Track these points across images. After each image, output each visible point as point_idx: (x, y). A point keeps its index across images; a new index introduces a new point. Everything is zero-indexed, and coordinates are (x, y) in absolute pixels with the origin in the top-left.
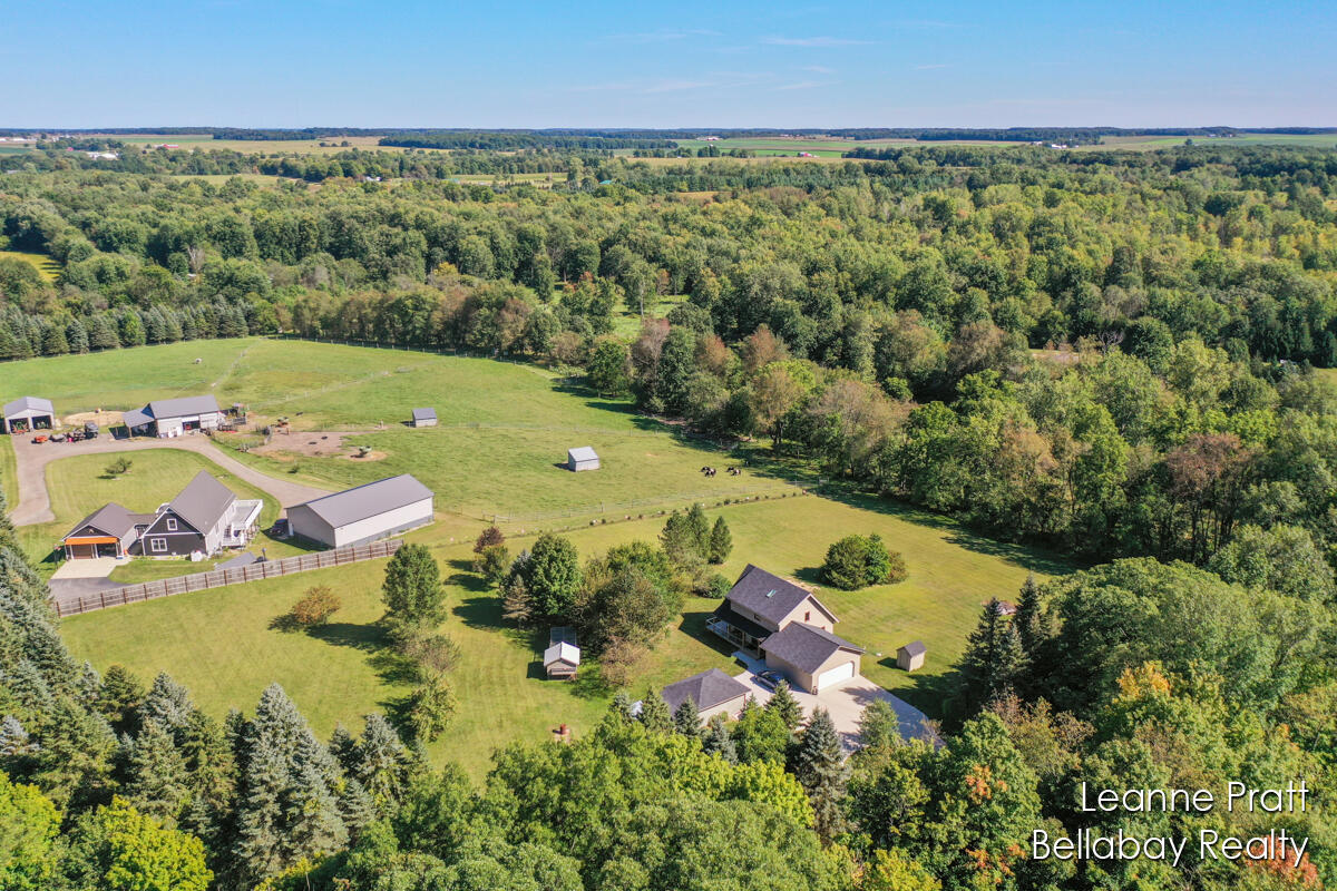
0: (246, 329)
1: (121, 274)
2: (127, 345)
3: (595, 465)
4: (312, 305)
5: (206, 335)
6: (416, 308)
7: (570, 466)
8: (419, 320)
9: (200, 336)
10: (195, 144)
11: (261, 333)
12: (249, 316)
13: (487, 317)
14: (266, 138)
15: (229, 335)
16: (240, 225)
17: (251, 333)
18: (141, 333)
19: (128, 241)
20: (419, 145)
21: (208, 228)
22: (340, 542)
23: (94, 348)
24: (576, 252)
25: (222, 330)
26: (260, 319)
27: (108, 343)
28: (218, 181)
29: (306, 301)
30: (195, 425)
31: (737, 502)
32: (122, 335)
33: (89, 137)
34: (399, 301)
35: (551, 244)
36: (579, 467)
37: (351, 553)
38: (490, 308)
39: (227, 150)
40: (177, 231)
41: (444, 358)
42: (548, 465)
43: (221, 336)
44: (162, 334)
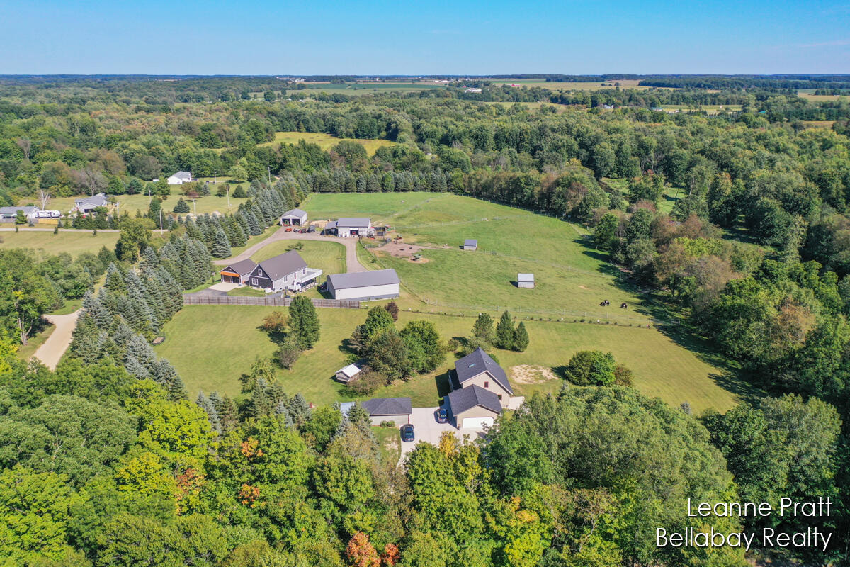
0: (446, 188)
1: (404, 153)
2: (385, 191)
3: (532, 286)
4: (478, 177)
5: (424, 189)
6: (526, 184)
7: (515, 284)
8: (527, 191)
9: (422, 190)
10: (523, 84)
11: (454, 191)
12: (449, 181)
13: (560, 193)
14: (575, 81)
15: (436, 191)
16: (487, 131)
17: (448, 191)
18: (392, 185)
19: (431, 137)
20: (663, 85)
21: (471, 132)
22: (338, 297)
23: (369, 191)
24: (672, 157)
25: (433, 188)
26: (454, 183)
27: (374, 188)
28: (508, 106)
29: (474, 175)
30: (357, 232)
31: (590, 322)
32: (383, 185)
33: (476, 80)
34: (518, 179)
35: (658, 151)
36: (520, 285)
37: (342, 304)
38: (563, 187)
39: (539, 88)
40: (455, 133)
41: (535, 216)
42: (507, 281)
43: (432, 191)
44: (401, 187)
